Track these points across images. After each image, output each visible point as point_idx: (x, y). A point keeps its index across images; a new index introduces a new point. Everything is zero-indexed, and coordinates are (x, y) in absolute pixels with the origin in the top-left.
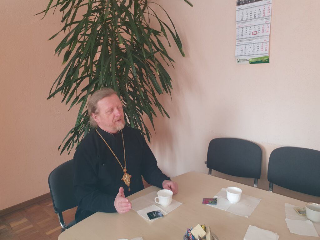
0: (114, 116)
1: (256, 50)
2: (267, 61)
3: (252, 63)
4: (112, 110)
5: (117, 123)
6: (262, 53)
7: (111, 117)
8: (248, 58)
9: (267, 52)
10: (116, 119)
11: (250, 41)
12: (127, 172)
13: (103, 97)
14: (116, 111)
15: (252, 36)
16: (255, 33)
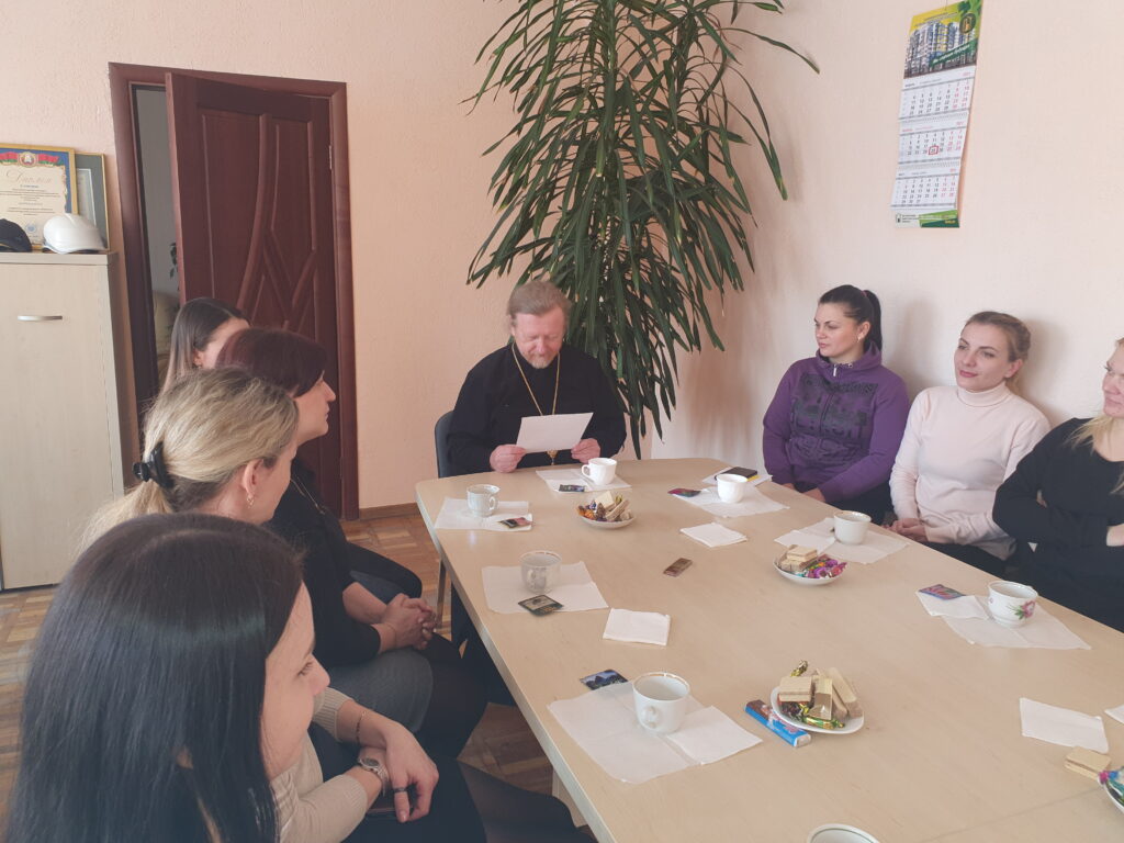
1: (932, 193)
2: (955, 224)
3: (925, 225)
6: (942, 202)
8: (918, 212)
9: (953, 200)
11: (923, 170)
15: (928, 157)
16: (936, 149)
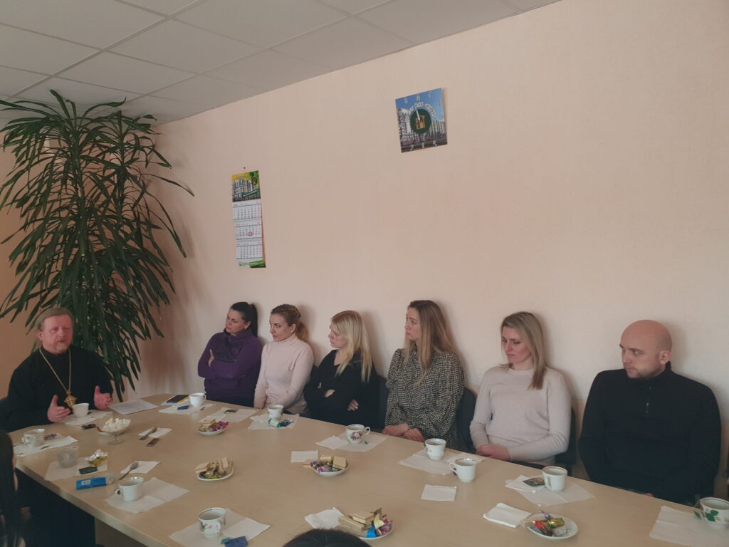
0: (57, 337)
1: (252, 253)
2: (264, 266)
3: (253, 267)
4: (56, 329)
5: (59, 344)
6: (258, 257)
7: (54, 336)
8: (248, 261)
9: (261, 256)
10: (59, 339)
11: (247, 243)
12: (71, 394)
13: (52, 316)
14: (60, 332)
15: (248, 237)
16: (251, 234)
